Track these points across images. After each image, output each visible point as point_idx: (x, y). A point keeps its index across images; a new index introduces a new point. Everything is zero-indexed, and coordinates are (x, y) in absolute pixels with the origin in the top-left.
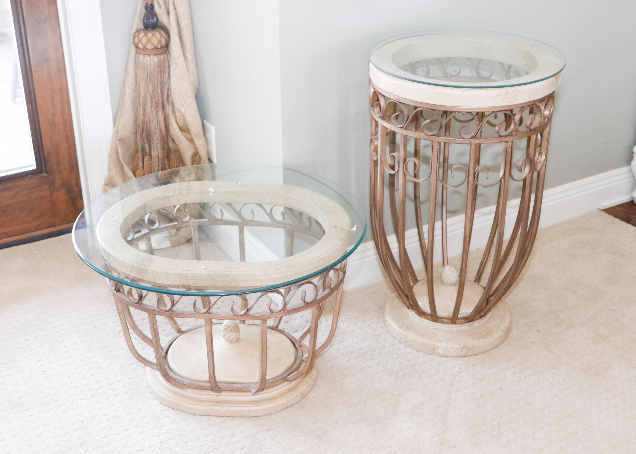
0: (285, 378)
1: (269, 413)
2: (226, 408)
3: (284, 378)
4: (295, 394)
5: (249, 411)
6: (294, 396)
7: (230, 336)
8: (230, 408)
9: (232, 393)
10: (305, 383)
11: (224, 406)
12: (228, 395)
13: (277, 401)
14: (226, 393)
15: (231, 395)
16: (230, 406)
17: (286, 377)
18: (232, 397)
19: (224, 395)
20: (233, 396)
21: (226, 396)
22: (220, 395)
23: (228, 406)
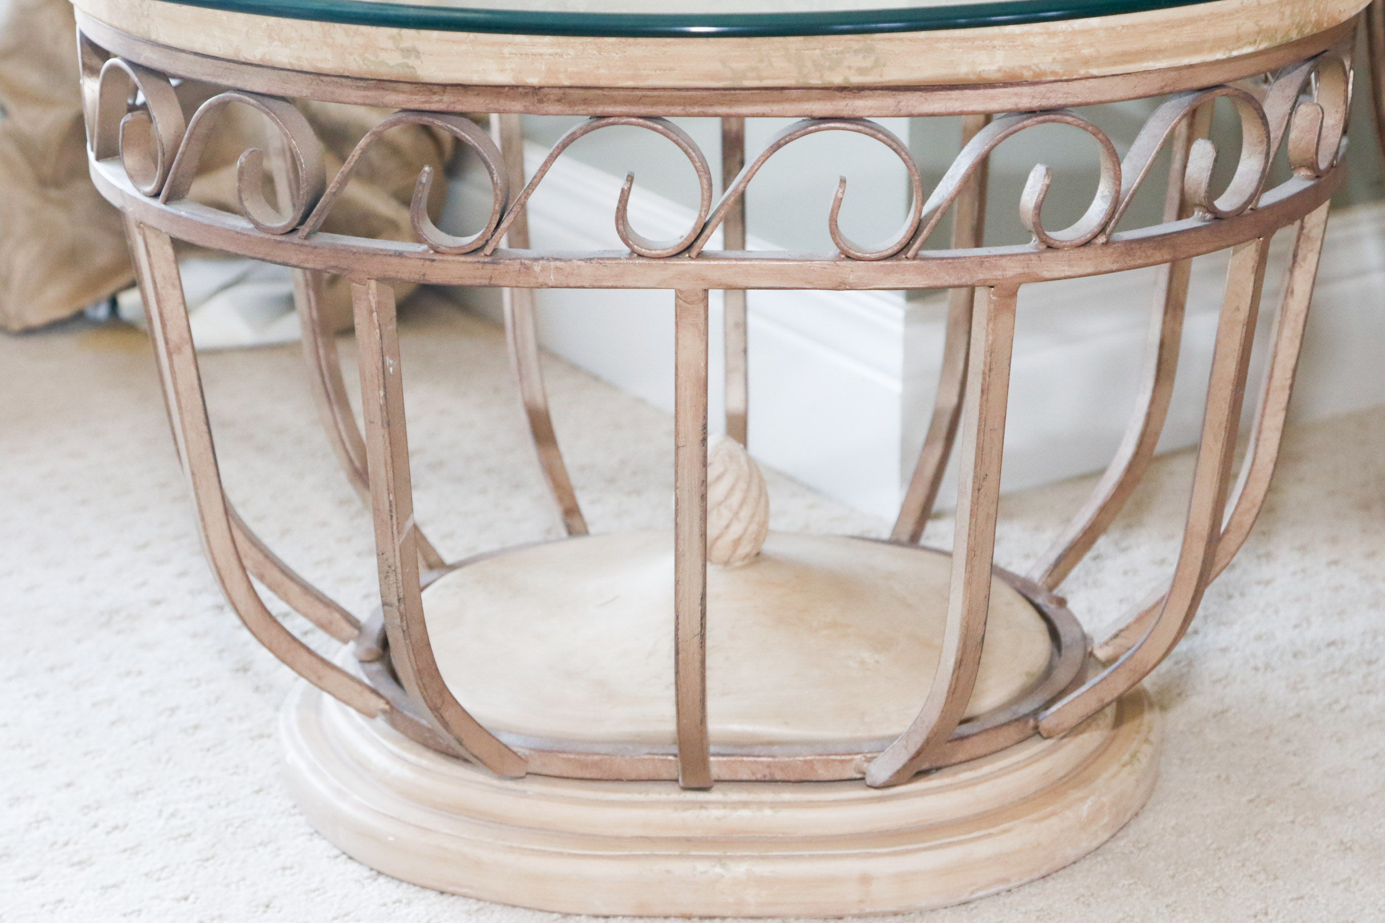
0: (1031, 722)
1: (964, 898)
2: (740, 869)
3: (1026, 717)
4: (1089, 802)
5: (865, 879)
6: (1085, 808)
7: (727, 527)
8: (763, 869)
9: (767, 795)
10: (1126, 757)
11: (730, 857)
12: (745, 804)
13: (1005, 831)
14: (735, 795)
15: (761, 804)
16: (762, 858)
17: (1035, 713)
18: (768, 812)
19: (724, 805)
20: (774, 805)
21: (735, 805)
22: (703, 805)
23: (751, 858)
